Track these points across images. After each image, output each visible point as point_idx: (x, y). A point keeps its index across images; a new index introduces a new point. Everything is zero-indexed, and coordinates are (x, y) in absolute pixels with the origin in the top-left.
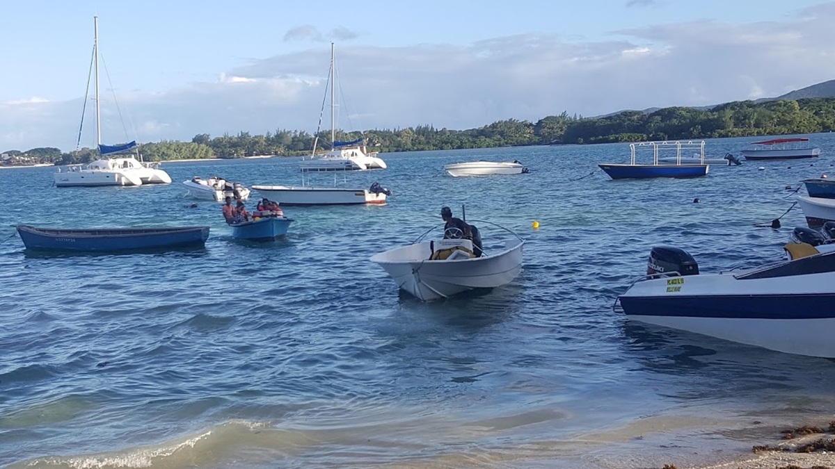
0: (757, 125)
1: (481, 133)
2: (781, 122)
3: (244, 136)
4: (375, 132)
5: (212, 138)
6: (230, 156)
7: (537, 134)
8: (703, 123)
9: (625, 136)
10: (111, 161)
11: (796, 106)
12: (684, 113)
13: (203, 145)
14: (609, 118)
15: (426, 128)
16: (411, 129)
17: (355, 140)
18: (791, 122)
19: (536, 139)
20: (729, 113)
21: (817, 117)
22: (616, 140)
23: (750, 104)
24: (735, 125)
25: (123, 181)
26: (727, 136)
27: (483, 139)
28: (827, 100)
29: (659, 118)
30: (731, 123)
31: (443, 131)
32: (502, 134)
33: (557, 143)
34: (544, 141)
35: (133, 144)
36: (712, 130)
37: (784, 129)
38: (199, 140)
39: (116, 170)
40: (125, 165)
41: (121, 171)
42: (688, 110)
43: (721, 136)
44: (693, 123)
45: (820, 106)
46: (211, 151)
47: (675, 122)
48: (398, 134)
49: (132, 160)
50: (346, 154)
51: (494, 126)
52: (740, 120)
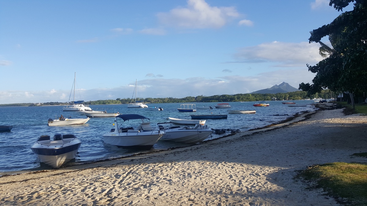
0: (242, 99)
1: (183, 99)
2: (247, 99)
3: (129, 99)
4: (159, 98)
5: (121, 99)
6: (125, 103)
7: (195, 100)
8: (230, 98)
9: (213, 101)
10: (77, 105)
11: (251, 95)
12: (227, 96)
13: (118, 101)
14: (211, 97)
15: (171, 98)
16: (168, 98)
17: (141, 101)
18: (249, 99)
19: (195, 101)
20: (236, 97)
21: (255, 98)
22: (211, 102)
23: (241, 95)
24: (237, 99)
25: (80, 110)
26: (235, 101)
27: (183, 101)
28: (258, 94)
29: (222, 97)
30: (236, 99)
31: (175, 99)
32: (188, 99)
33: (200, 102)
34: (197, 101)
35: (83, 101)
36: (232, 100)
37: (248, 100)
38: (118, 99)
39: (79, 107)
40: (81, 106)
41: (80, 107)
42: (228, 95)
43: (234, 101)
44: (228, 98)
45: (256, 95)
46: (120, 102)
47: (224, 98)
48: (164, 99)
49: (82, 105)
50: (139, 104)
51: (186, 98)
52: (238, 98)
